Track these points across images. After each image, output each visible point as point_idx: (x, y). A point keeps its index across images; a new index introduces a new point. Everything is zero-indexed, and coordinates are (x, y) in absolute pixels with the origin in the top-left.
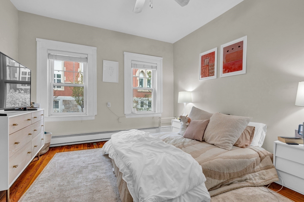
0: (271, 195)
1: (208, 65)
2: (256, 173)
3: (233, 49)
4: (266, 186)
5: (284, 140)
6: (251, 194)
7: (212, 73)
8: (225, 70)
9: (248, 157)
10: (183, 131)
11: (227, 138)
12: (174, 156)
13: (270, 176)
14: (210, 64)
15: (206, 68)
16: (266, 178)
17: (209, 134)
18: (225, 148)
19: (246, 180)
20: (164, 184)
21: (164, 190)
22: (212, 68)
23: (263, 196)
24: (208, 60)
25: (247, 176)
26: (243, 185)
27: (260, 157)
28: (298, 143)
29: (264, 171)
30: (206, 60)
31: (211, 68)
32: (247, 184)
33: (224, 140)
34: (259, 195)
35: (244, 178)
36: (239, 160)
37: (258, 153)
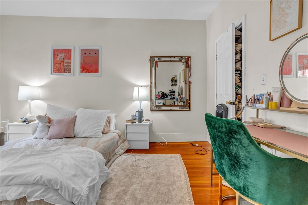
0: (130, 156)
1: (63, 61)
2: (119, 147)
3: (90, 53)
4: (125, 153)
5: (130, 122)
6: (122, 160)
7: (69, 70)
8: (83, 70)
9: (114, 138)
10: (44, 133)
11: (98, 129)
12: (76, 152)
13: (126, 146)
14: (65, 61)
15: (61, 63)
16: (124, 148)
17: (79, 128)
18: (97, 137)
19: (115, 154)
20: (86, 176)
21: (89, 180)
22: (68, 65)
23: (127, 158)
24: (63, 55)
25: (116, 151)
26: (116, 157)
27: (119, 136)
28: (135, 122)
29: (122, 144)
30: (60, 55)
31: (66, 65)
32: (118, 156)
33: (95, 131)
34: (126, 158)
35: (114, 153)
36: (109, 142)
37: (117, 134)
